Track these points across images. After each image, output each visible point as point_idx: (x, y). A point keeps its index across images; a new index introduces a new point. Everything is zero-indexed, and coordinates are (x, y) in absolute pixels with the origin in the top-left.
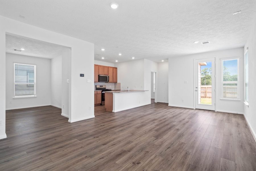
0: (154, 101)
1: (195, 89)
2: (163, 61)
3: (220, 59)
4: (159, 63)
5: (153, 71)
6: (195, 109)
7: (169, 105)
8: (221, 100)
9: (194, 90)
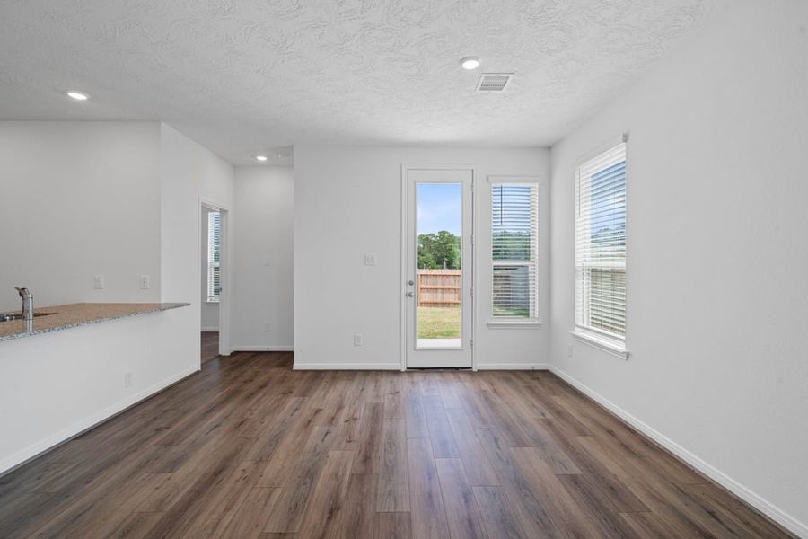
0: (217, 347)
1: (407, 289)
2: (262, 159)
3: (488, 179)
4: (238, 168)
5: (209, 201)
6: (403, 369)
7: (296, 366)
8: (489, 325)
9: (403, 294)
